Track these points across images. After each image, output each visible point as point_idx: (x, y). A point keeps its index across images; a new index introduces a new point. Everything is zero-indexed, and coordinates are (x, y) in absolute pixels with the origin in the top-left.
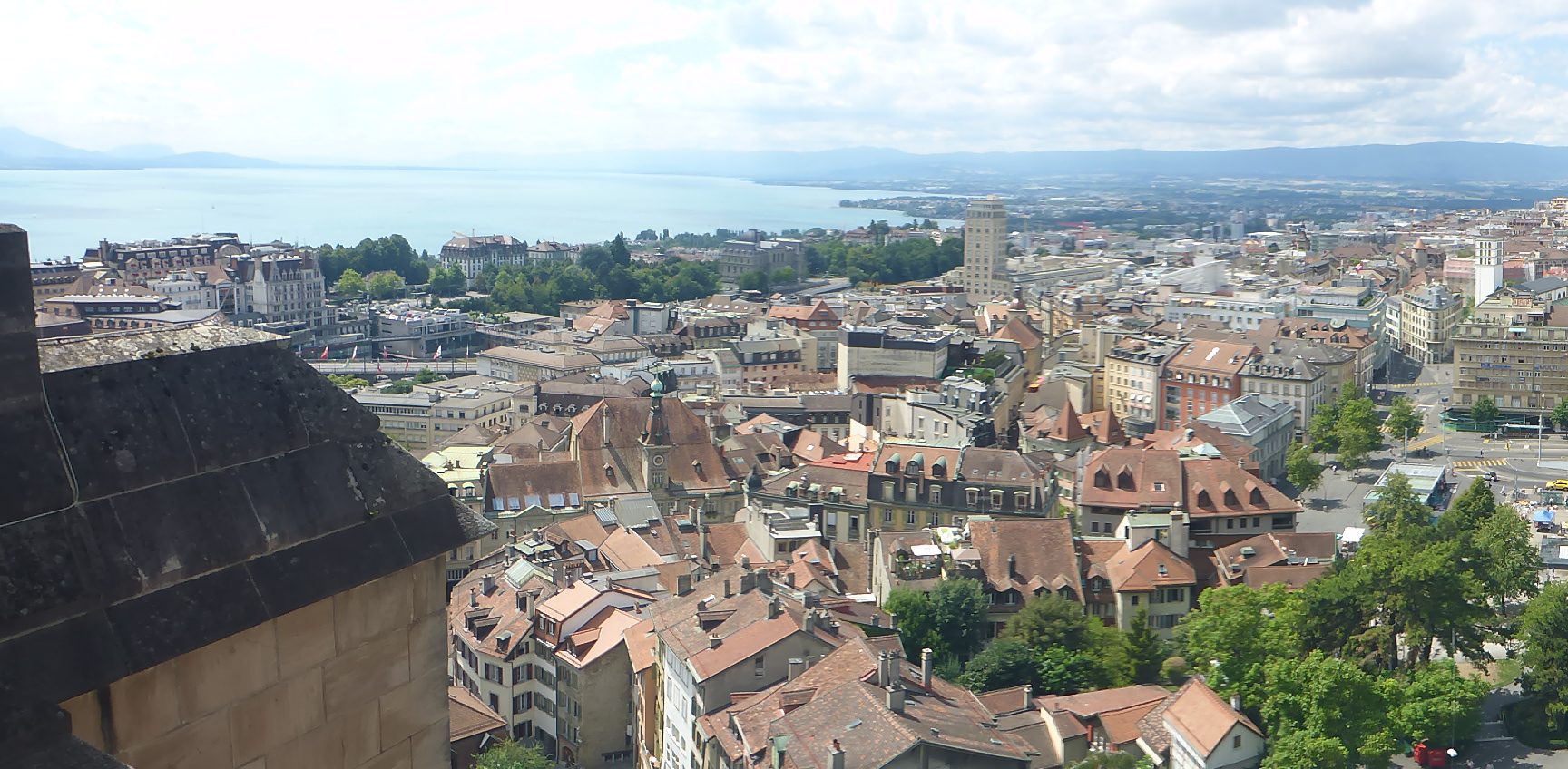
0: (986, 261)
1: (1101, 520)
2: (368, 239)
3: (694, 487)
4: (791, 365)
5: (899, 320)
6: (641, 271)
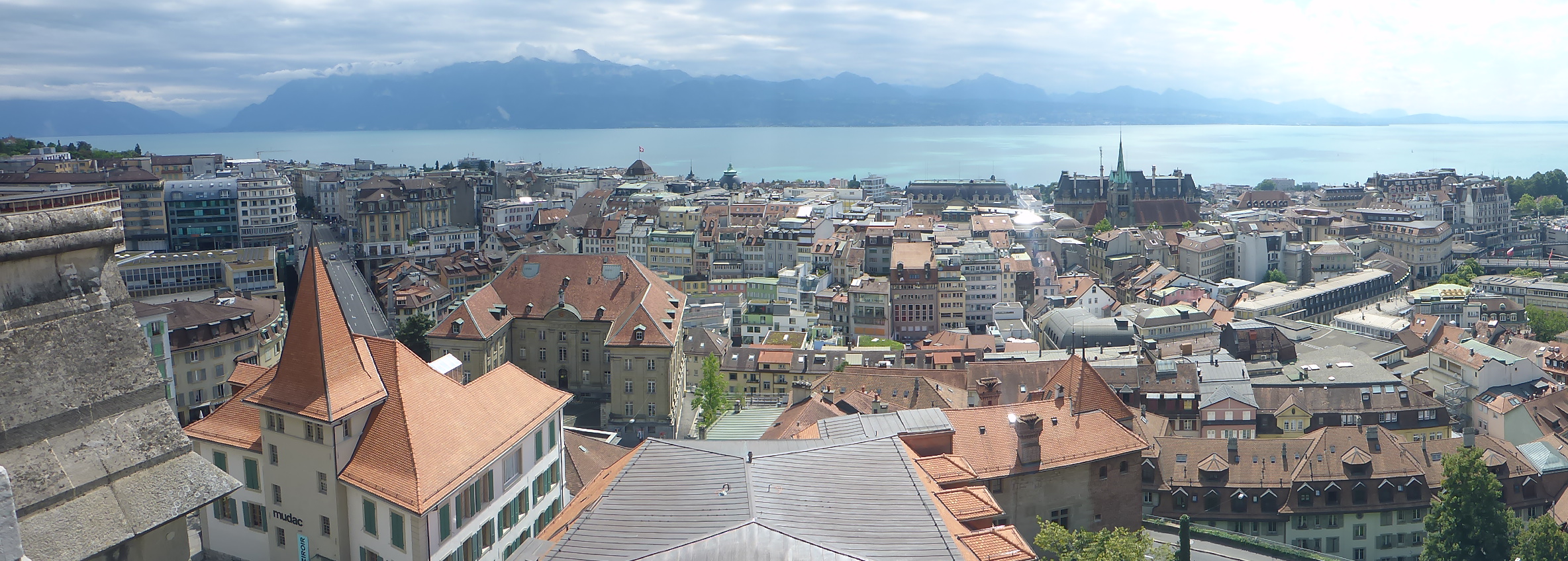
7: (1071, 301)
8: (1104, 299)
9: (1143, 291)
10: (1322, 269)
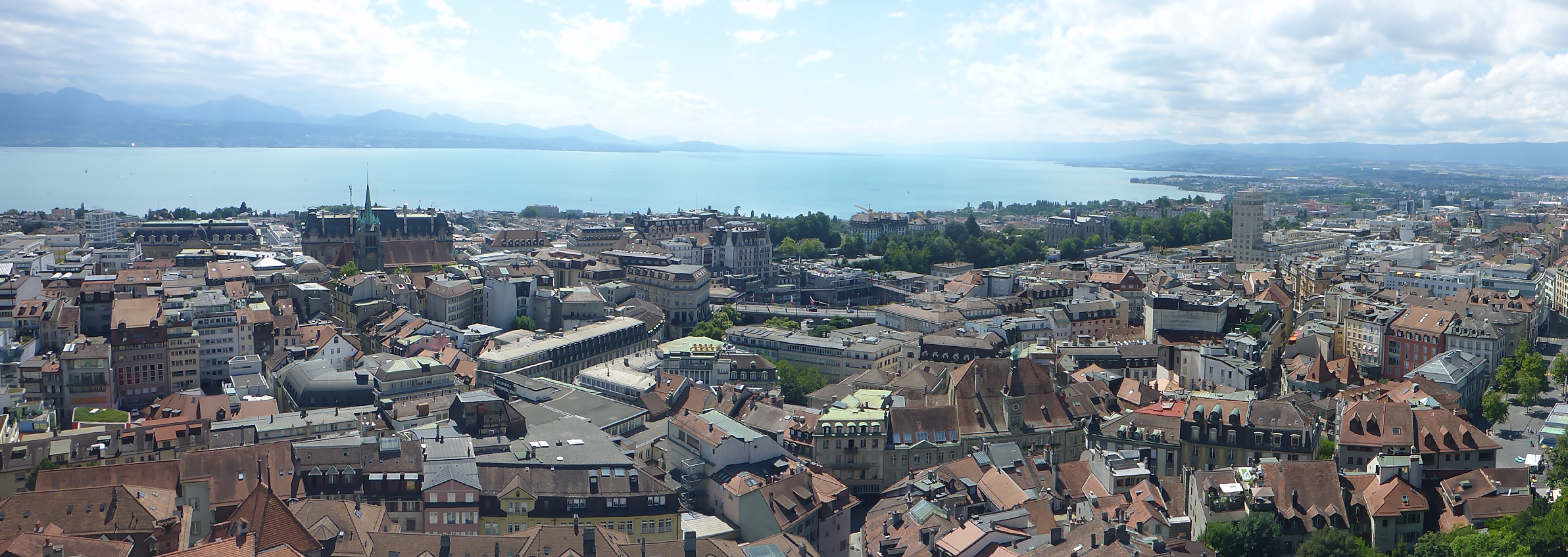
0: (1248, 236)
1: (1355, 455)
2: (801, 215)
3: (1040, 426)
4: (1108, 320)
5: (1189, 286)
6: (988, 241)
7: (312, 353)
8: (346, 349)
9: (388, 338)
10: (572, 316)
